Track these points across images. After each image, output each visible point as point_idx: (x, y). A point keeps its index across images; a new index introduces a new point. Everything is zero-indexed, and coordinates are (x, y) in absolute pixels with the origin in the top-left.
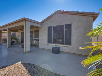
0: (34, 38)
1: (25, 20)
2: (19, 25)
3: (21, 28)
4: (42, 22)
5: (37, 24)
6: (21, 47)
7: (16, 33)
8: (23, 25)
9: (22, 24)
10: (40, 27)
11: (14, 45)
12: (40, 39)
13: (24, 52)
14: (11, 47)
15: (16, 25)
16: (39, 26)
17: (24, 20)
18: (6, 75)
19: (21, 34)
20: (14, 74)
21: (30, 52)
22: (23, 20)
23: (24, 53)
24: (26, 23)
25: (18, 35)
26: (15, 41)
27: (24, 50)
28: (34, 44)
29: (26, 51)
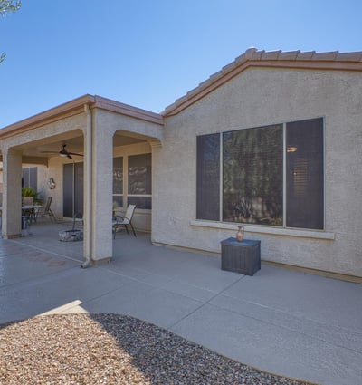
0: (125, 195)
1: (90, 105)
2: (60, 131)
3: (64, 146)
4: (169, 114)
5: (143, 124)
6: (64, 235)
7: (40, 168)
8: (79, 131)
9: (76, 128)
10: (157, 140)
11: (33, 230)
12: (156, 196)
13: (85, 260)
14: (21, 236)
15: (47, 132)
16: (153, 131)
17: (86, 108)
18: (22, 360)
19: (61, 175)
20: (57, 359)
21: (110, 261)
22: (82, 106)
23: (85, 264)
24: (95, 120)
25: (47, 179)
26: (37, 207)
27: (87, 254)
28: (126, 221)
29: (94, 258)
